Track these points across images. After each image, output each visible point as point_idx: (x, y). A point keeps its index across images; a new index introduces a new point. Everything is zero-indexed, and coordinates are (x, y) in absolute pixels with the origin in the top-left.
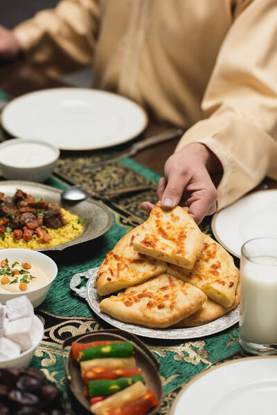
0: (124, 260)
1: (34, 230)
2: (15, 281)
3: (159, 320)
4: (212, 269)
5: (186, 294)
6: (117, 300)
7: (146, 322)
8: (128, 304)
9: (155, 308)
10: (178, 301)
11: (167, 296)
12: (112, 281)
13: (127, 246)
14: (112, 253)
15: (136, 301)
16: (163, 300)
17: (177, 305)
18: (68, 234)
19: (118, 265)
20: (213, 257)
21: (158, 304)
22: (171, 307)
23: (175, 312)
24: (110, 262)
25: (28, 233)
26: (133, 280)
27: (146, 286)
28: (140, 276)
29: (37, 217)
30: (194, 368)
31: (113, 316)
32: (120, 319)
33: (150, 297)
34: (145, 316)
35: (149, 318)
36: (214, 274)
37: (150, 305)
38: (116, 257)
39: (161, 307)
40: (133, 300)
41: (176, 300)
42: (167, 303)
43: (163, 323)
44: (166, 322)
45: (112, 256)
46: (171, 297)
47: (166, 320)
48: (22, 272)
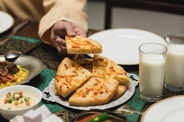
0: (67, 77)
1: (6, 76)
2: (22, 102)
3: (103, 100)
4: (111, 70)
5: (110, 83)
6: (76, 97)
7: (98, 102)
8: (84, 96)
9: (99, 95)
10: (108, 87)
11: (101, 87)
12: (70, 88)
13: (64, 70)
14: (58, 76)
15: (87, 94)
16: (101, 90)
17: (108, 90)
18: (22, 75)
19: (66, 80)
20: (107, 64)
21: (100, 92)
22: (107, 91)
23: (109, 93)
24: (60, 80)
25: (4, 79)
26: (78, 85)
27: (85, 86)
28: (81, 82)
29: (5, 70)
30: (133, 117)
31: (78, 105)
32: (83, 105)
33: (93, 90)
34: (96, 100)
35: (98, 100)
36: (114, 71)
37: (95, 94)
38: (62, 77)
39: (101, 93)
40: (85, 94)
41: (107, 87)
42: (104, 90)
43: (106, 101)
44: (107, 99)
45: (59, 77)
46: (104, 87)
47: (107, 98)
48: (21, 97)
